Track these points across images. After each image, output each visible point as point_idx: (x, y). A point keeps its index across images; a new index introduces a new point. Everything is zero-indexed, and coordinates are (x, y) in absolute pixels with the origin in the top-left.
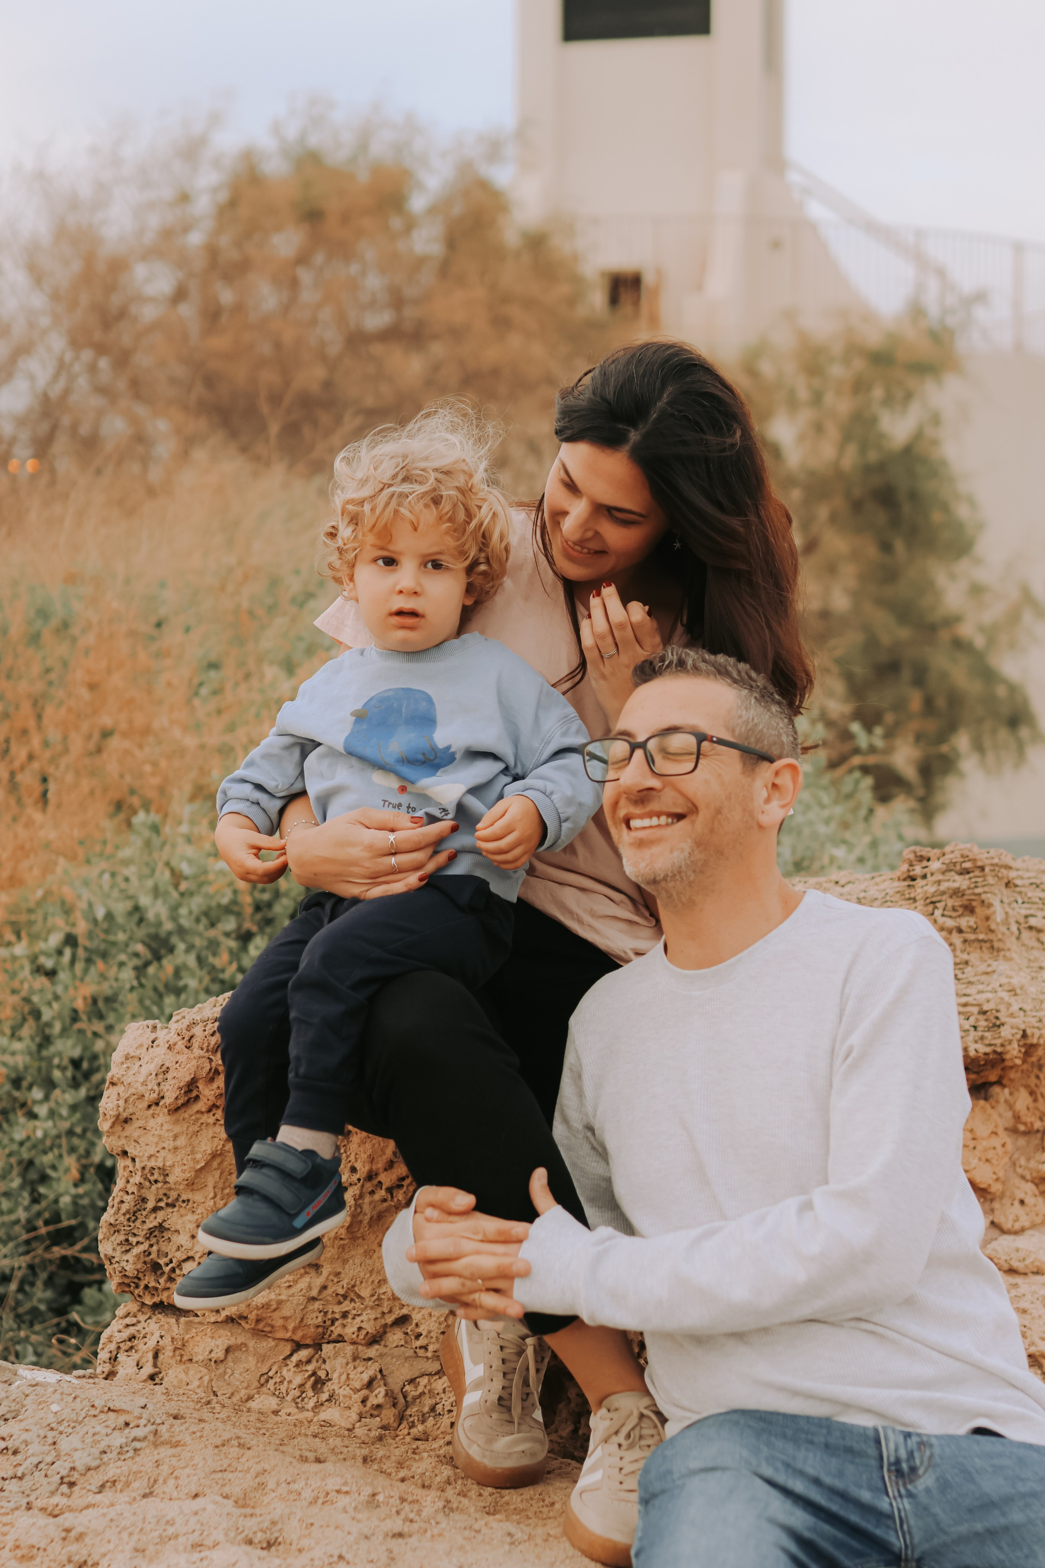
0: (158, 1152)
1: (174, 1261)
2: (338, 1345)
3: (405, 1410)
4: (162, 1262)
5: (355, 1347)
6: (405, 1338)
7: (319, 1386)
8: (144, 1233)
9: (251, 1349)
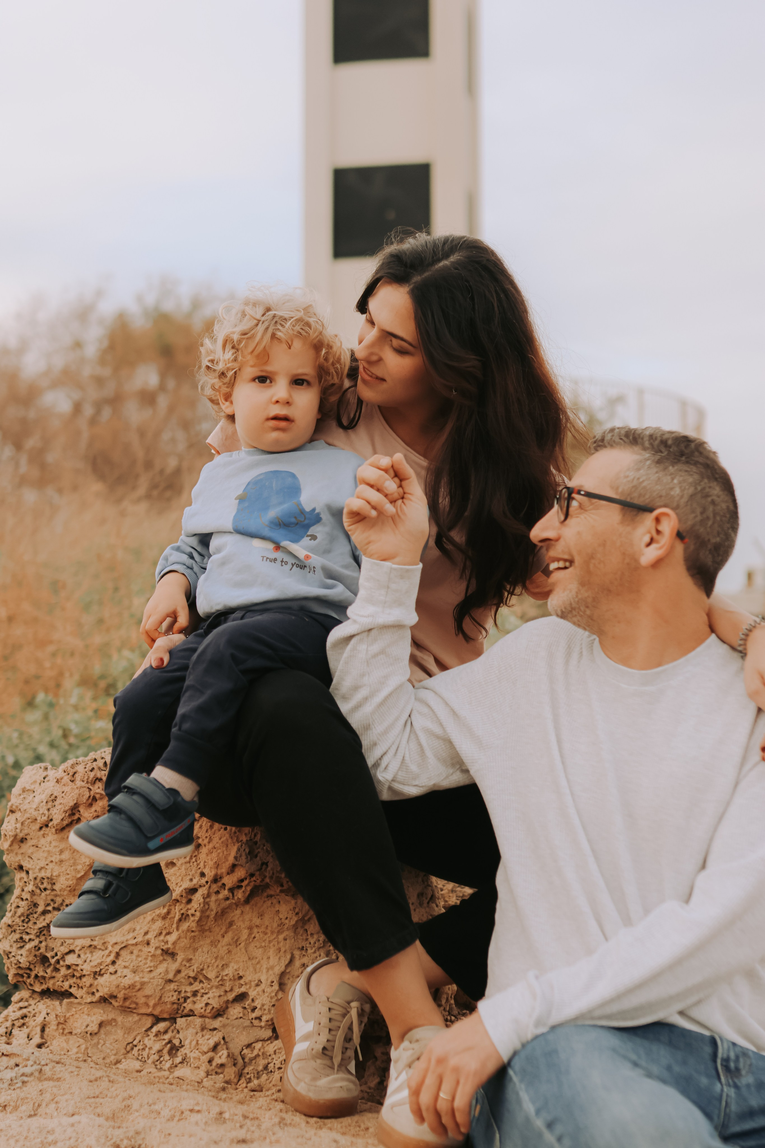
0: (47, 864)
1: (59, 954)
2: (189, 1018)
3: (243, 1069)
4: (49, 955)
5: (203, 1019)
6: (243, 1012)
7: (174, 1052)
8: (35, 931)
9: (120, 1023)
